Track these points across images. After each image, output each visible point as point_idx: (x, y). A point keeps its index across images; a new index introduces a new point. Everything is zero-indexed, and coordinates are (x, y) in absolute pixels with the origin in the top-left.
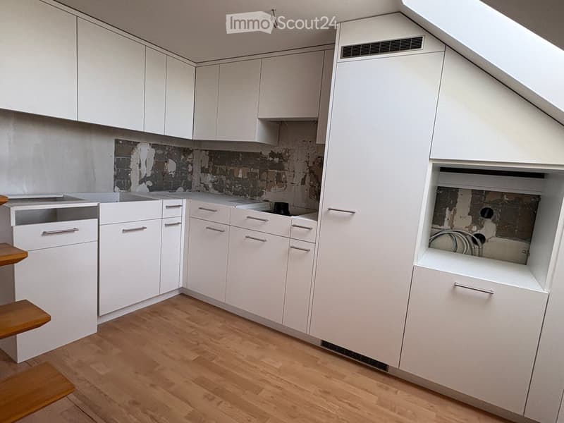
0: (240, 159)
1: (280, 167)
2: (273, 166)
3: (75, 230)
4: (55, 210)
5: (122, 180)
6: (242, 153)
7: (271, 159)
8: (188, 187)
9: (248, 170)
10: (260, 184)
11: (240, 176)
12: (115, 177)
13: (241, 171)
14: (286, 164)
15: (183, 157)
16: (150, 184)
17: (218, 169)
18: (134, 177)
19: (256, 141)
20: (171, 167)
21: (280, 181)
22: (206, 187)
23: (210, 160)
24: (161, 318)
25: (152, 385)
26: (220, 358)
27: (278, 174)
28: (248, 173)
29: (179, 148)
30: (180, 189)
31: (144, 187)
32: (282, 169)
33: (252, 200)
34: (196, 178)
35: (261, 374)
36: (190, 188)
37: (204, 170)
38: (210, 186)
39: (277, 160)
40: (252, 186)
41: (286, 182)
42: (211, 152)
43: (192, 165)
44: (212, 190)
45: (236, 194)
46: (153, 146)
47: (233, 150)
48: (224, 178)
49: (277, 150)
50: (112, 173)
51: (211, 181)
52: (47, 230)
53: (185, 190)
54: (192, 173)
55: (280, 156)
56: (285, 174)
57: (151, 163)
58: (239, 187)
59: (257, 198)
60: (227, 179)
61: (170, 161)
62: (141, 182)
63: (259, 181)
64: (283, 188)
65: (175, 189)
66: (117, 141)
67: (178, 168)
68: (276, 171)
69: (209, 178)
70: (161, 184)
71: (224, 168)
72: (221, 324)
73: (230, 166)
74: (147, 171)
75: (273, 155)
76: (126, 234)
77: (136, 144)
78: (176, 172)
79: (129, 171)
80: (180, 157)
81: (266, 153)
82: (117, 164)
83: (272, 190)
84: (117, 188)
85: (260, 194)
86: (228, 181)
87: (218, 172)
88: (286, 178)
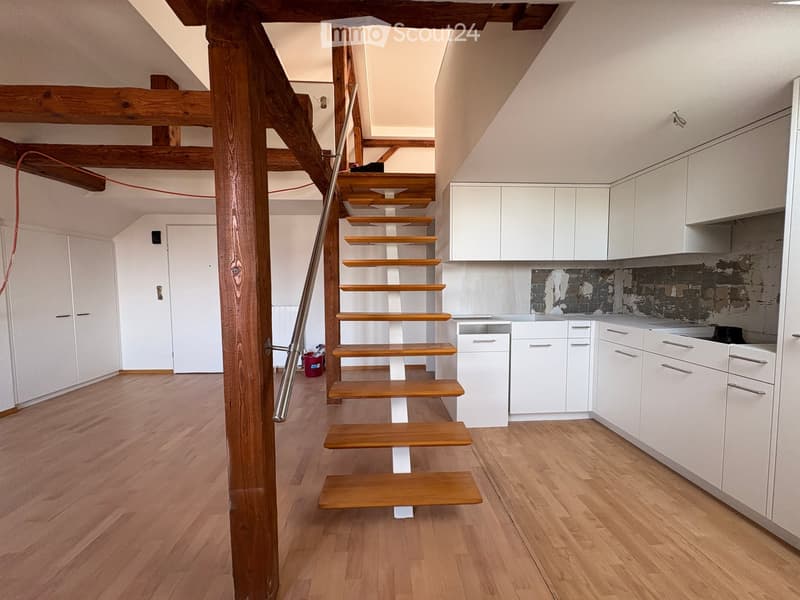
0: (673, 274)
1: (736, 279)
2: (724, 279)
3: (493, 341)
4: (487, 325)
5: (538, 304)
6: (675, 267)
7: (719, 270)
8: (608, 309)
9: (684, 287)
10: (703, 303)
11: (673, 294)
12: (532, 301)
13: (674, 289)
14: (745, 276)
15: (601, 278)
16: (564, 306)
17: (644, 289)
18: (549, 300)
19: (684, 252)
20: (587, 289)
21: (735, 298)
22: (630, 309)
23: (634, 279)
24: (565, 435)
25: (539, 481)
26: (616, 491)
27: (732, 289)
28: (684, 291)
29: (596, 270)
30: (599, 312)
31: (558, 310)
32: (740, 281)
33: (692, 324)
34: (618, 299)
35: (665, 529)
36: (611, 310)
37: (627, 291)
38: (635, 307)
39: (729, 271)
40: (691, 307)
41: (748, 300)
42: (634, 270)
43: (613, 285)
44: (637, 313)
45: (668, 316)
46: (567, 271)
47: (662, 265)
48: (652, 298)
49: (730, 258)
50: (530, 298)
51: (635, 302)
52: (477, 339)
53: (605, 312)
54: (613, 294)
55: (734, 265)
56: (744, 288)
57: (566, 287)
58: (672, 308)
59: (700, 321)
60: (655, 299)
61: (586, 283)
62: (555, 305)
63: (701, 300)
64: (742, 308)
65: (592, 311)
66: (533, 271)
67: (595, 290)
68: (729, 286)
69: (633, 298)
70: (576, 306)
71: (651, 286)
72: (629, 461)
73: (660, 283)
74: (561, 294)
75: (722, 265)
76: (533, 349)
77: (550, 271)
78: (593, 294)
79: (544, 295)
80: (598, 278)
81: (711, 263)
82: (533, 290)
83: (724, 310)
84: (533, 311)
85: (705, 317)
86: (657, 302)
87: (643, 292)
88: (746, 294)
